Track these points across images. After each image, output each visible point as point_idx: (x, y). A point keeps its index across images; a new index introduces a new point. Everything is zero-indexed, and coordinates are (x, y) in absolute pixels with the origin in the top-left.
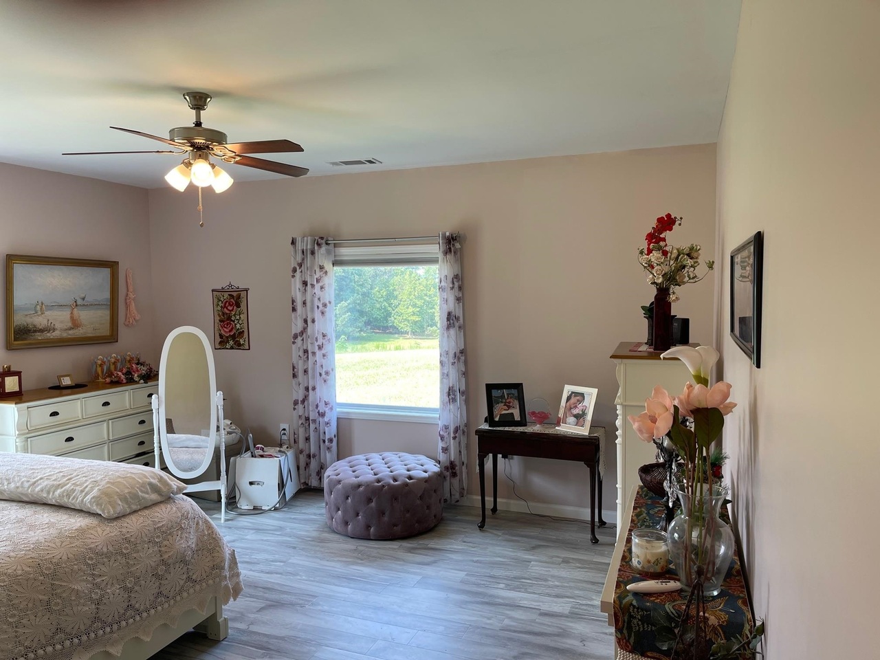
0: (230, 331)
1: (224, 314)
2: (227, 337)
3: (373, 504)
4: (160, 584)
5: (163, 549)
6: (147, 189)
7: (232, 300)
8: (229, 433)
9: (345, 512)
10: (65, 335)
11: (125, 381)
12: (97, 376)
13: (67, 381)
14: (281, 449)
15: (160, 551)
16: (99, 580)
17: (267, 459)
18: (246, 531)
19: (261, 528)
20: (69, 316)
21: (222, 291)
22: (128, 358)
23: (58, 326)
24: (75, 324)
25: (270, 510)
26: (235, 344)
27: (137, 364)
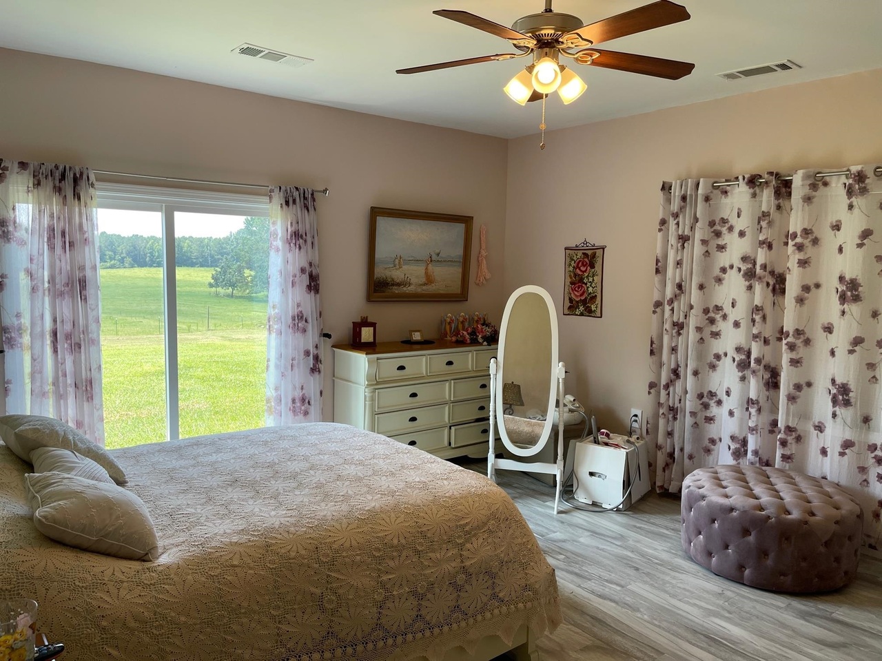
0: (581, 295)
1: (575, 275)
2: (577, 302)
3: (751, 538)
4: (459, 596)
5: (464, 553)
6: (507, 140)
7: (586, 260)
8: (571, 411)
9: (707, 538)
10: (419, 290)
11: (469, 341)
12: (446, 334)
13: (417, 336)
14: (630, 439)
15: (461, 555)
16: (385, 578)
17: (612, 448)
18: (581, 531)
19: (598, 530)
20: (424, 271)
21: (576, 249)
22: (476, 318)
23: (414, 280)
24: (429, 280)
25: (612, 510)
26: (585, 310)
27: (483, 325)
